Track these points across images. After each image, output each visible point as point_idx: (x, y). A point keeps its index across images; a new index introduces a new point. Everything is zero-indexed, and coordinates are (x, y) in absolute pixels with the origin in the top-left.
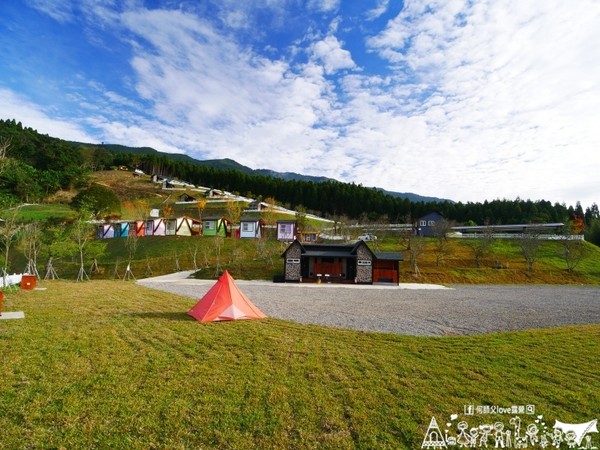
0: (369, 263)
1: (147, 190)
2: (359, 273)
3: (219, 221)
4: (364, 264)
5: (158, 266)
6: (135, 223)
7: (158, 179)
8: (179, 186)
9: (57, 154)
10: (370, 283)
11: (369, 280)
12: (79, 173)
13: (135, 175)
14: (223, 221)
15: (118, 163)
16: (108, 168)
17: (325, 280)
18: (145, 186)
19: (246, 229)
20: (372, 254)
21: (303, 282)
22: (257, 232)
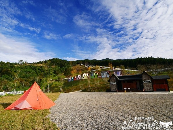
0: (150, 82)
2: (145, 86)
4: (147, 82)
5: (76, 88)
7: (86, 66)
8: (91, 67)
9: (64, 63)
10: (152, 91)
11: (151, 90)
12: (69, 67)
13: (81, 66)
15: (77, 63)
16: (75, 65)
17: (128, 91)
18: (83, 68)
20: (150, 77)
21: (118, 92)
22: (107, 76)
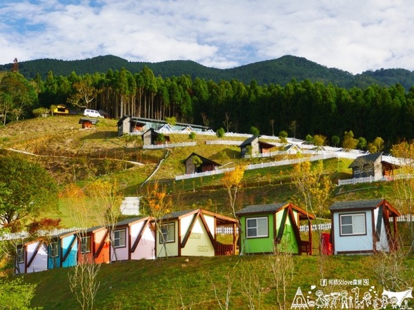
1: (111, 153)
3: (280, 215)
6: (90, 234)
7: (133, 126)
8: (181, 138)
13: (85, 122)
14: (288, 212)
15: (47, 100)
16: (29, 114)
18: (107, 145)
19: (347, 231)
22: (376, 236)
